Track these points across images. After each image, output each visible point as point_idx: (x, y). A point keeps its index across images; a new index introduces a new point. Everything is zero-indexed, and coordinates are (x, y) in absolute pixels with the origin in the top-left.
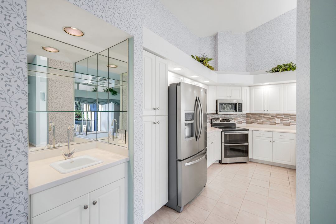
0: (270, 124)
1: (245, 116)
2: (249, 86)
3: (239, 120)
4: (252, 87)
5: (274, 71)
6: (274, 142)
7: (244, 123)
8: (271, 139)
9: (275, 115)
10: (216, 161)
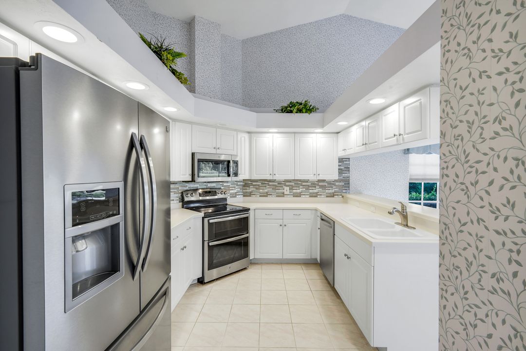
0: (277, 196)
1: (242, 184)
2: (249, 133)
3: (232, 191)
4: (252, 135)
5: (284, 111)
6: (285, 225)
7: (240, 196)
8: (280, 222)
9: (283, 182)
10: (193, 282)
